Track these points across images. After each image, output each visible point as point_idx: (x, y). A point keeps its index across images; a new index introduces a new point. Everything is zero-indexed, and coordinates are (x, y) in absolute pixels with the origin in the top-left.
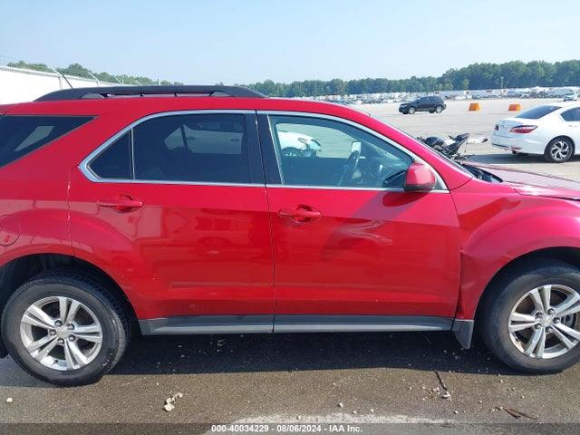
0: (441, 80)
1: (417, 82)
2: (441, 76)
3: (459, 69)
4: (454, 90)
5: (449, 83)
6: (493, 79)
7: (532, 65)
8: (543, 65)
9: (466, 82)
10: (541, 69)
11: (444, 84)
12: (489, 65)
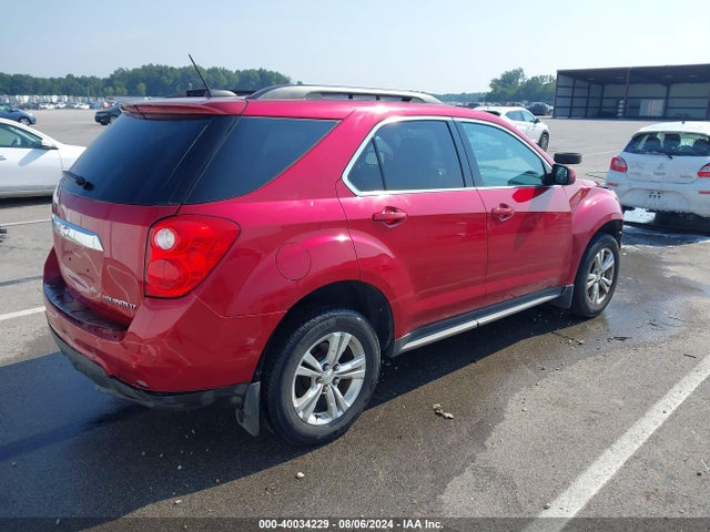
0: (109, 82)
1: (77, 83)
2: (108, 76)
3: (130, 69)
4: (128, 95)
5: (120, 86)
6: (174, 85)
7: (213, 71)
8: (224, 72)
9: (142, 87)
10: (223, 77)
11: (114, 88)
12: (166, 67)
